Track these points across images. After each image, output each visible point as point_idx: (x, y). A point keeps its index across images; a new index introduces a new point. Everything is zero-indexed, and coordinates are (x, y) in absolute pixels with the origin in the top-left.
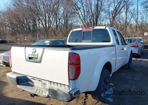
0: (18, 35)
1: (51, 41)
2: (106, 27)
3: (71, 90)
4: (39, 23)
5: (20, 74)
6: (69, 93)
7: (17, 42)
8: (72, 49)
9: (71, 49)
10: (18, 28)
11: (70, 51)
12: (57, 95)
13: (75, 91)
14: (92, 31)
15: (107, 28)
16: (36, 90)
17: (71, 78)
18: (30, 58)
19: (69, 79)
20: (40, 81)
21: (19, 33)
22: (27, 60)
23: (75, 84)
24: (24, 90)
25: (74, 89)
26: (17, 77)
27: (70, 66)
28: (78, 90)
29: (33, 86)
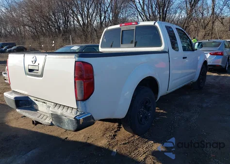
0: (42, 39)
1: (81, 47)
2: (155, 23)
3: (78, 114)
4: (74, 19)
5: (21, 93)
6: (75, 118)
7: (41, 49)
8: (80, 56)
9: (78, 56)
10: (42, 28)
11: (77, 59)
12: (62, 122)
13: (85, 115)
14: (135, 28)
15: (157, 24)
16: (39, 115)
17: (79, 98)
18: (30, 70)
19: (77, 101)
20: (44, 103)
21: (44, 35)
22: (26, 74)
23: (85, 107)
24: (25, 116)
25: (84, 113)
26: (15, 98)
27: (77, 81)
28: (90, 115)
29: (37, 110)
